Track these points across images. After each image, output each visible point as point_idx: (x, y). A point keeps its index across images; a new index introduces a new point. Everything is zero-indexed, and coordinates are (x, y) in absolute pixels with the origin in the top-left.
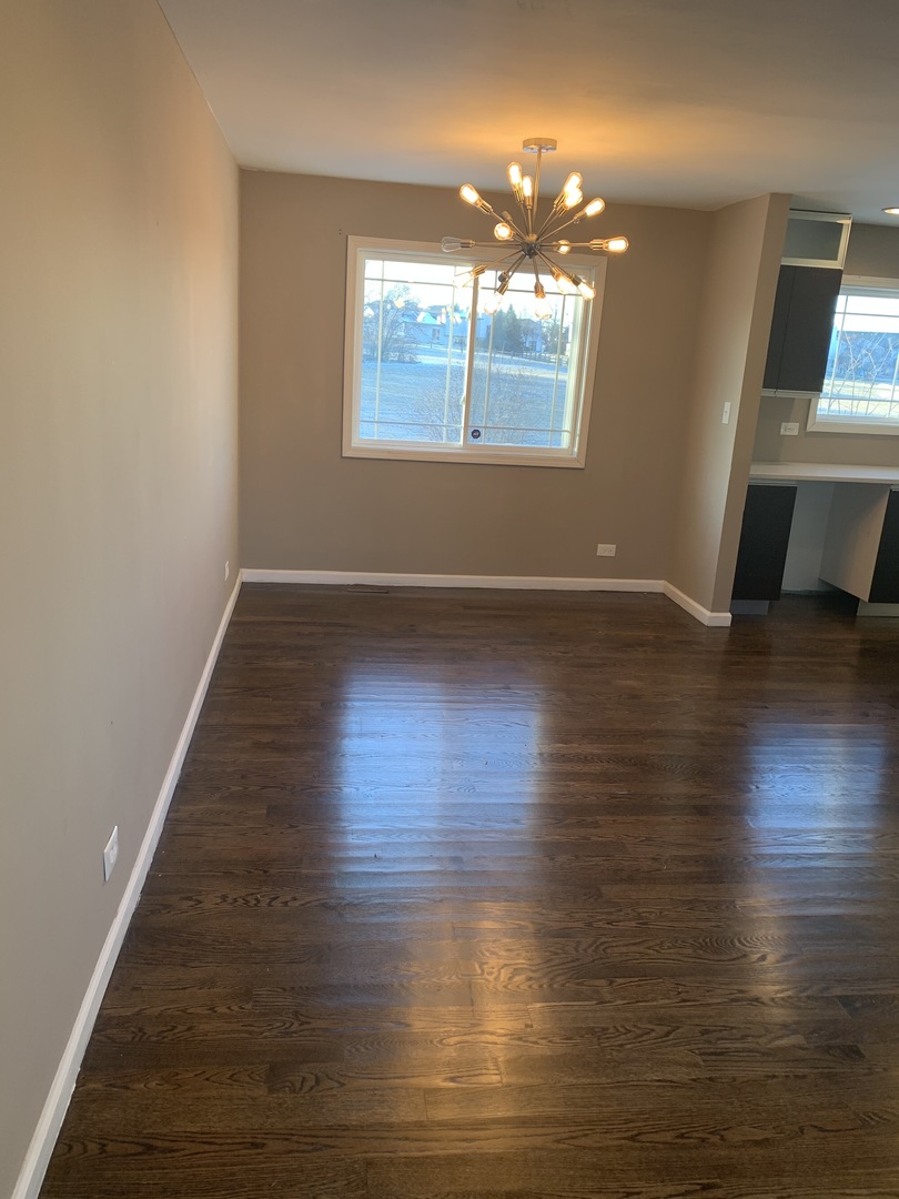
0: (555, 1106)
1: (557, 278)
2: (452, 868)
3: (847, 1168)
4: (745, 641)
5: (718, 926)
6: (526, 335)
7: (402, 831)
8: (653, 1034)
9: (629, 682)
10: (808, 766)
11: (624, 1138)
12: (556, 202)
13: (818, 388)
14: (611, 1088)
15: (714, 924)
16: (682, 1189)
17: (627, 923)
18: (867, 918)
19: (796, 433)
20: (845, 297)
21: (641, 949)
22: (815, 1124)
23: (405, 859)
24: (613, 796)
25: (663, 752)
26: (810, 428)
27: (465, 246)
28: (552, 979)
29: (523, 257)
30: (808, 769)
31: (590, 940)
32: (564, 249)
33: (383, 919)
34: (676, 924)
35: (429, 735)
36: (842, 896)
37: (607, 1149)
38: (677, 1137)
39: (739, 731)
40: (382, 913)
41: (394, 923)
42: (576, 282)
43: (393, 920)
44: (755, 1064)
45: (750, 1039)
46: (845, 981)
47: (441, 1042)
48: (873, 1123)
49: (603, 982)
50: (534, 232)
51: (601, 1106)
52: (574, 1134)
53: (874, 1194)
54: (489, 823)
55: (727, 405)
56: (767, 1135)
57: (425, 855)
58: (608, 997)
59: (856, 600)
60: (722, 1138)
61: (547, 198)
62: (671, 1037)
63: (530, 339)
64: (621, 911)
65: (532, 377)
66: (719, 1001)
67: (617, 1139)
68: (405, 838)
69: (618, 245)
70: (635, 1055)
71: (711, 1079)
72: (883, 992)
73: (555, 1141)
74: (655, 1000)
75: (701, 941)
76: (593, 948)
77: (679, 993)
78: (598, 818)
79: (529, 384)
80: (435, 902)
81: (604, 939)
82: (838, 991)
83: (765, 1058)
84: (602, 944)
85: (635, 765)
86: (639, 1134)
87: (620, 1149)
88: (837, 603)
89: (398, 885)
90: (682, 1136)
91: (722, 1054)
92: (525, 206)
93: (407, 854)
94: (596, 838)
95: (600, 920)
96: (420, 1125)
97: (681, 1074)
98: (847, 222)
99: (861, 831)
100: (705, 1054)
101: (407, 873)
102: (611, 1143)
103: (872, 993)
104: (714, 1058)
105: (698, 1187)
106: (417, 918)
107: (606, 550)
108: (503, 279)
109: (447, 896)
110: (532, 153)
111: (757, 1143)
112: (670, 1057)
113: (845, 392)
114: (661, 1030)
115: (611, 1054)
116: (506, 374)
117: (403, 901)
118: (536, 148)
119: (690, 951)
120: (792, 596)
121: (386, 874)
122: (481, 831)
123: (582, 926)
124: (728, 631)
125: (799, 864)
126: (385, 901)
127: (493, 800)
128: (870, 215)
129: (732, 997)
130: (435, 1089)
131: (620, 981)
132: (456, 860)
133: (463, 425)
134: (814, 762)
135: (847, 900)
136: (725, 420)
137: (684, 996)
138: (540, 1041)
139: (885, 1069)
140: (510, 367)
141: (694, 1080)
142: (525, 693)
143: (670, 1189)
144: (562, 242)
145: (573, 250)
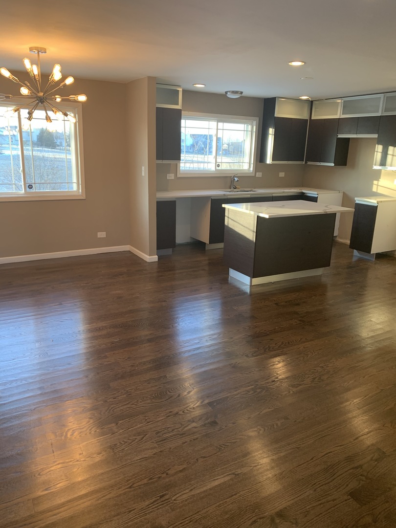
0: (95, 485)
1: (55, 113)
2: (39, 392)
3: (215, 469)
4: (164, 266)
5: (160, 388)
6: (57, 139)
7: (12, 382)
8: (137, 440)
9: (117, 292)
10: (191, 313)
11: (127, 488)
12: (50, 78)
13: (179, 159)
14: (120, 469)
15: (158, 387)
16: (152, 501)
17: (122, 396)
18: (216, 369)
19: (173, 178)
20: (184, 120)
21: (129, 406)
22: (202, 456)
23: (14, 394)
24: (113, 343)
25: (133, 319)
26: (179, 176)
27: (8, 97)
28: (90, 430)
29: (38, 103)
30: (191, 315)
31: (106, 408)
32: (58, 100)
33: (5, 425)
34: (143, 391)
35: (23, 333)
36: (207, 362)
37: (120, 495)
38: (149, 480)
39: (164, 304)
40: (4, 423)
41: (11, 426)
42: (66, 115)
43: (11, 424)
44: (178, 440)
45: (176, 430)
46: (210, 396)
47: (39, 474)
48: (223, 448)
49: (113, 425)
50: (41, 92)
51: (116, 478)
52: (105, 494)
53: (225, 476)
54: (56, 368)
55: (143, 168)
56: (185, 466)
57: (24, 390)
58: (116, 430)
59: (205, 244)
60: (167, 474)
61: (46, 75)
62: (144, 439)
63: (59, 141)
64: (119, 392)
65: (61, 158)
66: (161, 419)
67: (124, 490)
68: (14, 384)
69: (82, 98)
70: (129, 451)
71: (161, 451)
72: (224, 396)
73: (96, 501)
74: (136, 425)
75: (153, 396)
76: (108, 411)
77: (146, 420)
78: (107, 354)
79: (59, 161)
80: (31, 410)
81: (112, 406)
82: (206, 401)
83: (181, 436)
84: (112, 408)
85: (122, 327)
86: (133, 484)
87: (125, 494)
88: (198, 245)
89: (12, 408)
90: (151, 479)
91: (165, 440)
92: (35, 79)
93: (16, 391)
94: (106, 363)
95: (110, 399)
96: (32, 516)
97: (149, 453)
98: (180, 90)
99: (212, 335)
100: (158, 442)
101: (16, 400)
102: (121, 492)
103: (220, 398)
104: (162, 442)
105: (159, 498)
106: (23, 420)
107: (102, 235)
108: (30, 114)
109: (37, 406)
110: (35, 54)
111: (181, 471)
112: (144, 448)
113: (195, 159)
114: (139, 438)
115: (119, 455)
116: (47, 157)
117: (15, 414)
118: (36, 52)
119: (149, 401)
120: (181, 245)
121: (5, 404)
122: (52, 373)
123: (103, 403)
124: (157, 263)
125: (190, 354)
126: (6, 417)
127: (57, 357)
128: (189, 87)
129: (168, 415)
130: (38, 497)
131: (121, 422)
132: (40, 388)
133: (23, 183)
134: (193, 311)
135: (209, 364)
136: (143, 174)
137: (148, 420)
138: (87, 459)
139: (226, 426)
140: (49, 154)
141: (154, 454)
142: (70, 305)
143: (147, 503)
144: (57, 96)
145: (62, 100)
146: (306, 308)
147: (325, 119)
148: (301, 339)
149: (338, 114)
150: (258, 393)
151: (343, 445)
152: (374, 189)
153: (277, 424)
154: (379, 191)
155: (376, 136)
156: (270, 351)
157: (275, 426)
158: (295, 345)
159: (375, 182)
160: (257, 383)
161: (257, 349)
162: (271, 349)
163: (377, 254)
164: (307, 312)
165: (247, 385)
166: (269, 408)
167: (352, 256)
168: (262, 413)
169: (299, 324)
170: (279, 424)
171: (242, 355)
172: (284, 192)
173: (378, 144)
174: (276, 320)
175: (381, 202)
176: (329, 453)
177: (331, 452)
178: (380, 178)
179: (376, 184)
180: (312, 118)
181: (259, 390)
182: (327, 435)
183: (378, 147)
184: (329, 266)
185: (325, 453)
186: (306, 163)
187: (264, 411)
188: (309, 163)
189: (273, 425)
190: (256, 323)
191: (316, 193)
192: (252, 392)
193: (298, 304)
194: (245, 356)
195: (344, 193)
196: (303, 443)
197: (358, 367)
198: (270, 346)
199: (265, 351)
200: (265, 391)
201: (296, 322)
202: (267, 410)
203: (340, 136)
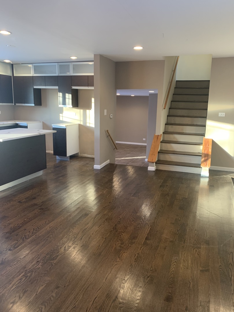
146: (41, 199)
147: (23, 76)
148: (46, 222)
149: (32, 74)
150: (29, 277)
151: (101, 288)
152: (61, 119)
153: (52, 296)
154: (64, 120)
155: (57, 87)
156: (27, 238)
157: (52, 299)
158: (43, 228)
159: (61, 115)
160: (25, 269)
161: (16, 241)
162: (27, 237)
163: (70, 156)
164: (42, 202)
165: (18, 274)
166: (42, 285)
167: (56, 160)
168: (38, 292)
169: (40, 212)
170: (54, 295)
171: (6, 251)
172: (4, 124)
173: (59, 92)
174: (23, 214)
175: (67, 125)
176: (95, 298)
177: (96, 297)
178: (63, 112)
179: (62, 116)
180: (15, 75)
181: (29, 275)
182: (89, 286)
183: (59, 94)
184: (46, 168)
185: (93, 300)
186: (15, 104)
187: (40, 290)
188: (17, 104)
189: (50, 298)
190: (8, 221)
191: (26, 123)
192: (24, 278)
193: (34, 198)
194: (9, 250)
195: (43, 122)
196: (76, 300)
197: (88, 229)
198: (26, 235)
199: (23, 240)
200: (34, 273)
201: (38, 211)
202: (41, 288)
203: (35, 87)
